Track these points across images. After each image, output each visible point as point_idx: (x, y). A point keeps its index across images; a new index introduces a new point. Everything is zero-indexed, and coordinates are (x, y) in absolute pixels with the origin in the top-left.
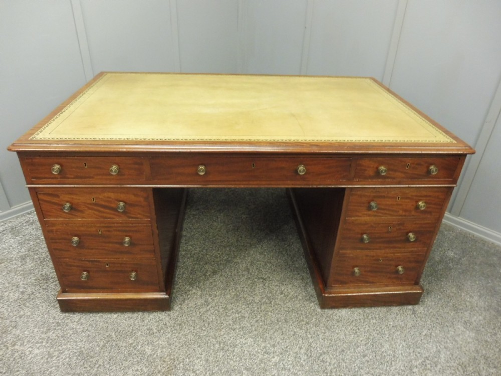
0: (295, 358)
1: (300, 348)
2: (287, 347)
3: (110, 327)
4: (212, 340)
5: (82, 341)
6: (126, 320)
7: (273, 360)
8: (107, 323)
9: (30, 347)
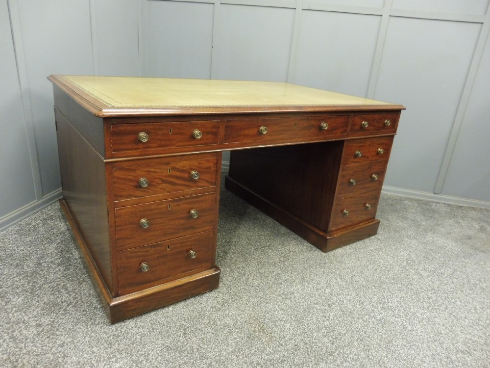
0: (339, 285)
1: (336, 279)
2: (327, 282)
3: (175, 319)
4: (272, 296)
5: (158, 339)
6: (184, 309)
7: (327, 291)
8: (168, 317)
9: (105, 365)
